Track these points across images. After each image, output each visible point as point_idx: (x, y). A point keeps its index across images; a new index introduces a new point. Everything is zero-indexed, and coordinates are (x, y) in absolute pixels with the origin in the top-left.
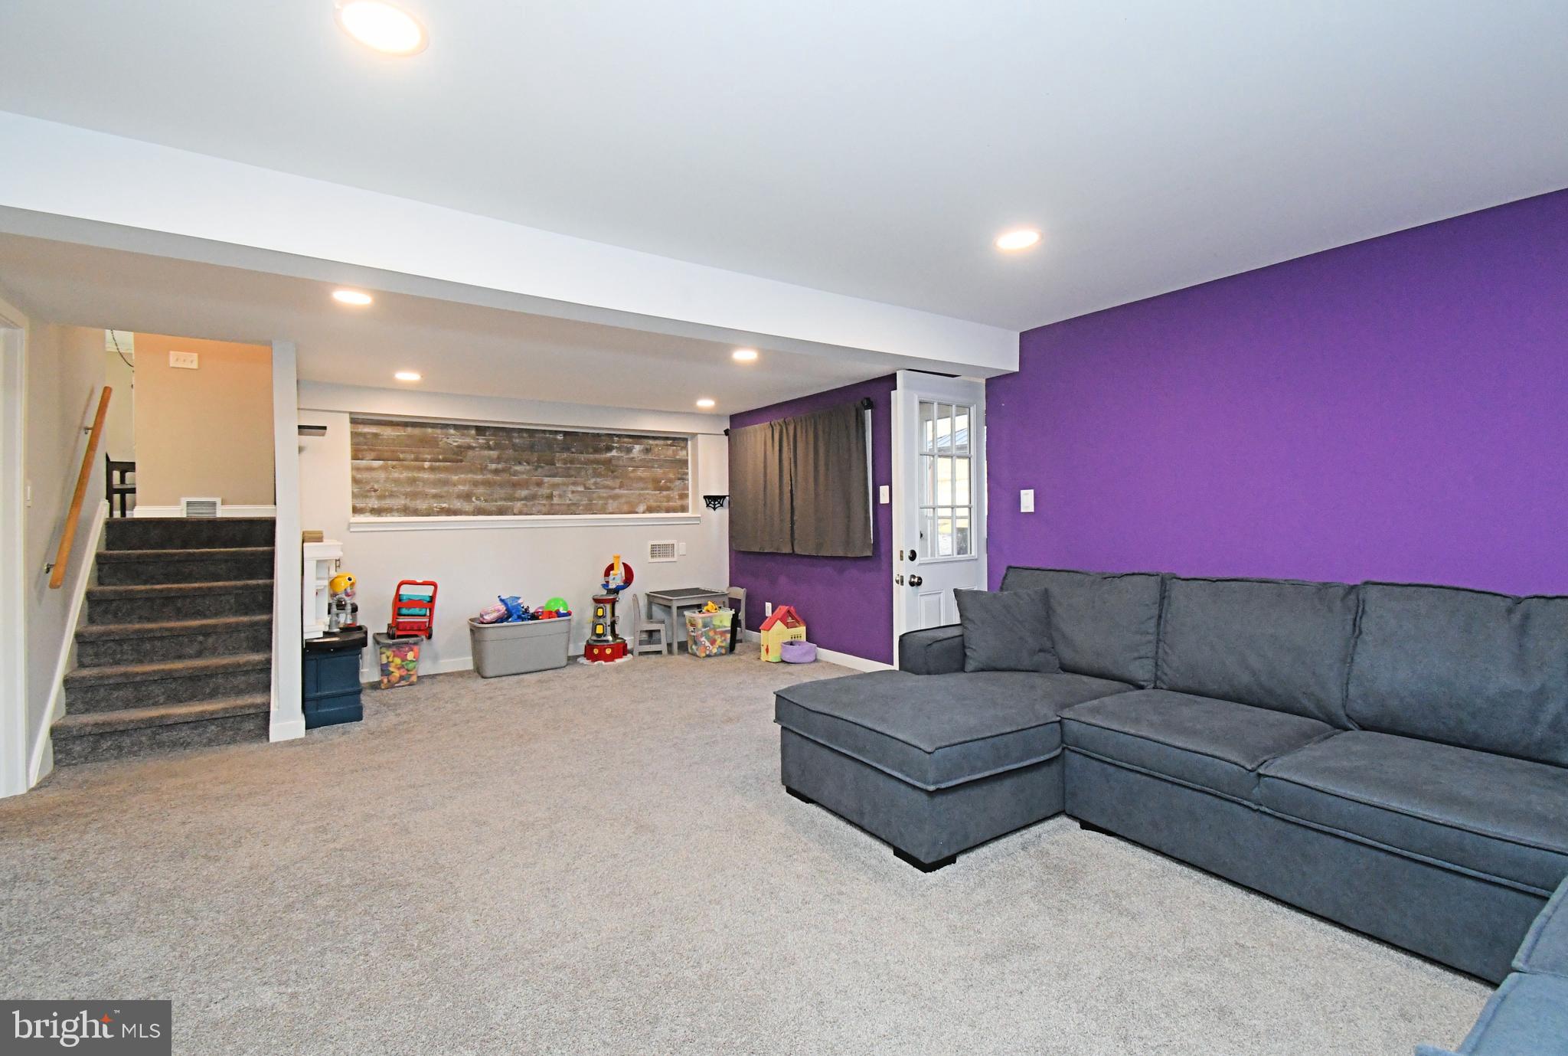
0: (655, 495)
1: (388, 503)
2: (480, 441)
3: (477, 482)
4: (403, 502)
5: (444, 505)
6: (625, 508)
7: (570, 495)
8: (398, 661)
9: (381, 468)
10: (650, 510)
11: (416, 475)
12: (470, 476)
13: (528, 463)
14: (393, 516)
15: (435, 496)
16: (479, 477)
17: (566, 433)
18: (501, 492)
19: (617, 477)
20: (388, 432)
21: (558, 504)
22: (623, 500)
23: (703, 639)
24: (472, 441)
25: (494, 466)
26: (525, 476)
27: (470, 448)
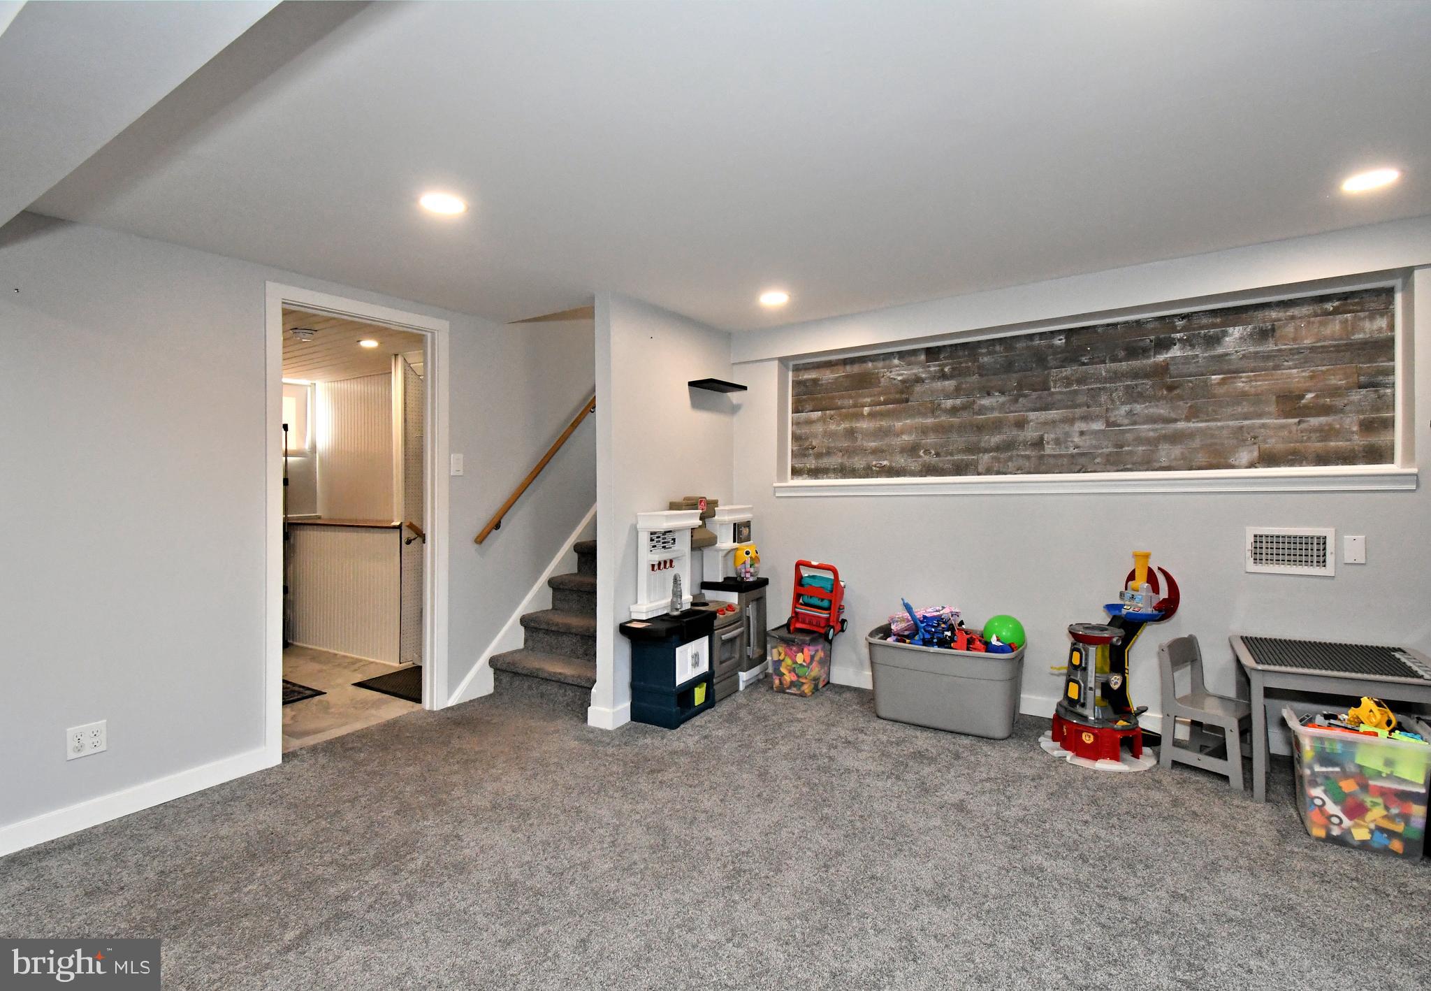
0: (1282, 427)
1: (826, 462)
2: (932, 369)
3: (927, 427)
4: (840, 461)
5: (885, 463)
6: (1201, 458)
7: (1076, 439)
8: (789, 661)
9: (819, 420)
10: (1269, 459)
11: (854, 425)
12: (919, 421)
13: (1003, 393)
14: (830, 478)
15: (875, 452)
16: (930, 421)
17: (1069, 333)
18: (958, 441)
19: (1181, 398)
20: (828, 376)
21: (1054, 456)
22: (1197, 443)
23: (1317, 792)
24: (921, 370)
25: (949, 403)
26: (996, 414)
27: (919, 380)
